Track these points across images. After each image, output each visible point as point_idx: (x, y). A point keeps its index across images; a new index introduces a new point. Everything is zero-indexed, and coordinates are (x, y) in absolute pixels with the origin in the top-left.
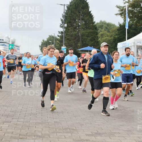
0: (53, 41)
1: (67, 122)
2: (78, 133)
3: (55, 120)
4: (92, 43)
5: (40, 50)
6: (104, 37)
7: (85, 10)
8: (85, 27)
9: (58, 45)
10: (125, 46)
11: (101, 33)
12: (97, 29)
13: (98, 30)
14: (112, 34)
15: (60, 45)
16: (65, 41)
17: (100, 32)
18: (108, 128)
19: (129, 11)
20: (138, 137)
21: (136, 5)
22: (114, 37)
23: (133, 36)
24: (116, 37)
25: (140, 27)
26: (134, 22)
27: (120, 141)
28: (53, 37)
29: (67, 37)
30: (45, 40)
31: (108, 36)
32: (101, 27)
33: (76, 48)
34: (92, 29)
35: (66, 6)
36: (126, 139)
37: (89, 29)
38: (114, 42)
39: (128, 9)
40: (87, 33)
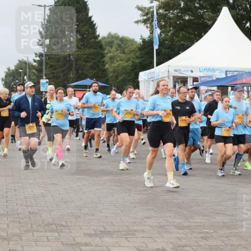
0: (26, 71)
1: (50, 212)
2: (70, 231)
3: (30, 209)
4: (94, 72)
5: (2, 85)
6: (115, 61)
7: (82, 15)
8: (81, 45)
9: (34, 77)
10: (152, 78)
11: (109, 55)
12: (103, 48)
13: (104, 51)
14: (129, 56)
15: (37, 77)
16: (46, 69)
17: (107, 54)
18: (123, 222)
19: (159, 16)
20: (178, 238)
21: (171, 5)
22: (133, 62)
23: (167, 60)
24: (137, 61)
25: (178, 43)
26: (167, 35)
27: (146, 245)
28: (25, 63)
29: (51, 62)
30: (11, 69)
31: (122, 60)
32: (110, 44)
33: (66, 82)
34: (95, 49)
35: (47, 8)
36: (155, 241)
37: (89, 48)
38: (133, 70)
39: (157, 12)
40: (85, 54)
